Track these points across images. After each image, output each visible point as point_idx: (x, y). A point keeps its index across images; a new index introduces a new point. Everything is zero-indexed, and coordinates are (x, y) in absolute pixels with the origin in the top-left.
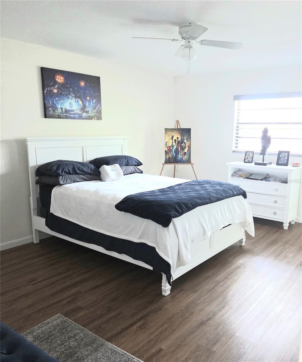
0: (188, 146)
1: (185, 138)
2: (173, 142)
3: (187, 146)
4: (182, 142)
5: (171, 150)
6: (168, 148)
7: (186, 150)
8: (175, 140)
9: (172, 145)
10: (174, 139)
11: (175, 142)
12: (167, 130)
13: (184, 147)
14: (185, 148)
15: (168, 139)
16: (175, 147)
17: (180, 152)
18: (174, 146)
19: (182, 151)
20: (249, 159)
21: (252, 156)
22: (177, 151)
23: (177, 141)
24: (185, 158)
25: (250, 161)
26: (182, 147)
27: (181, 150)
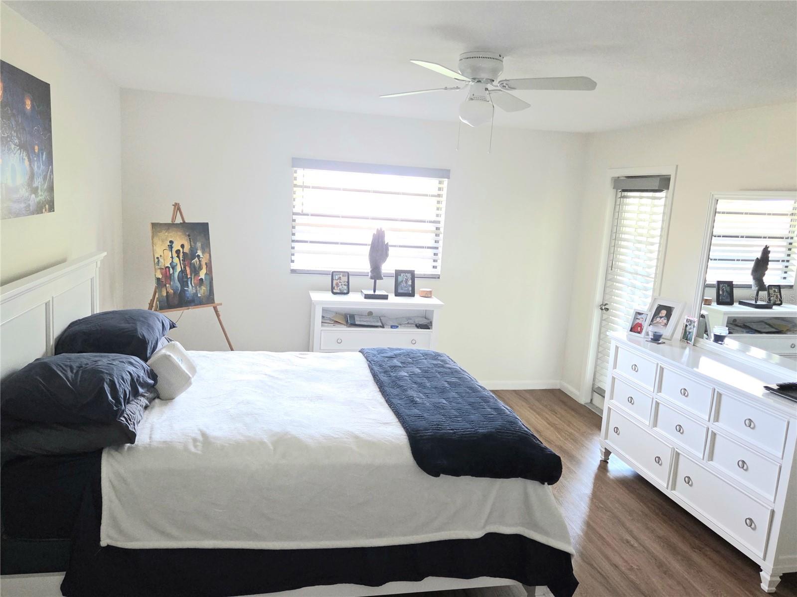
0: (206, 264)
1: (199, 245)
2: (172, 257)
3: (203, 263)
4: (193, 254)
5: (170, 275)
6: (164, 271)
7: (202, 274)
8: (178, 252)
9: (170, 264)
10: (174, 250)
11: (178, 257)
12: (156, 227)
13: (197, 265)
14: (200, 268)
15: (160, 249)
16: (179, 269)
17: (189, 280)
18: (177, 265)
19: (195, 276)
20: (341, 287)
21: (347, 281)
22: (183, 277)
23: (181, 254)
24: (203, 291)
25: (345, 291)
26: (193, 269)
27: (193, 275)
